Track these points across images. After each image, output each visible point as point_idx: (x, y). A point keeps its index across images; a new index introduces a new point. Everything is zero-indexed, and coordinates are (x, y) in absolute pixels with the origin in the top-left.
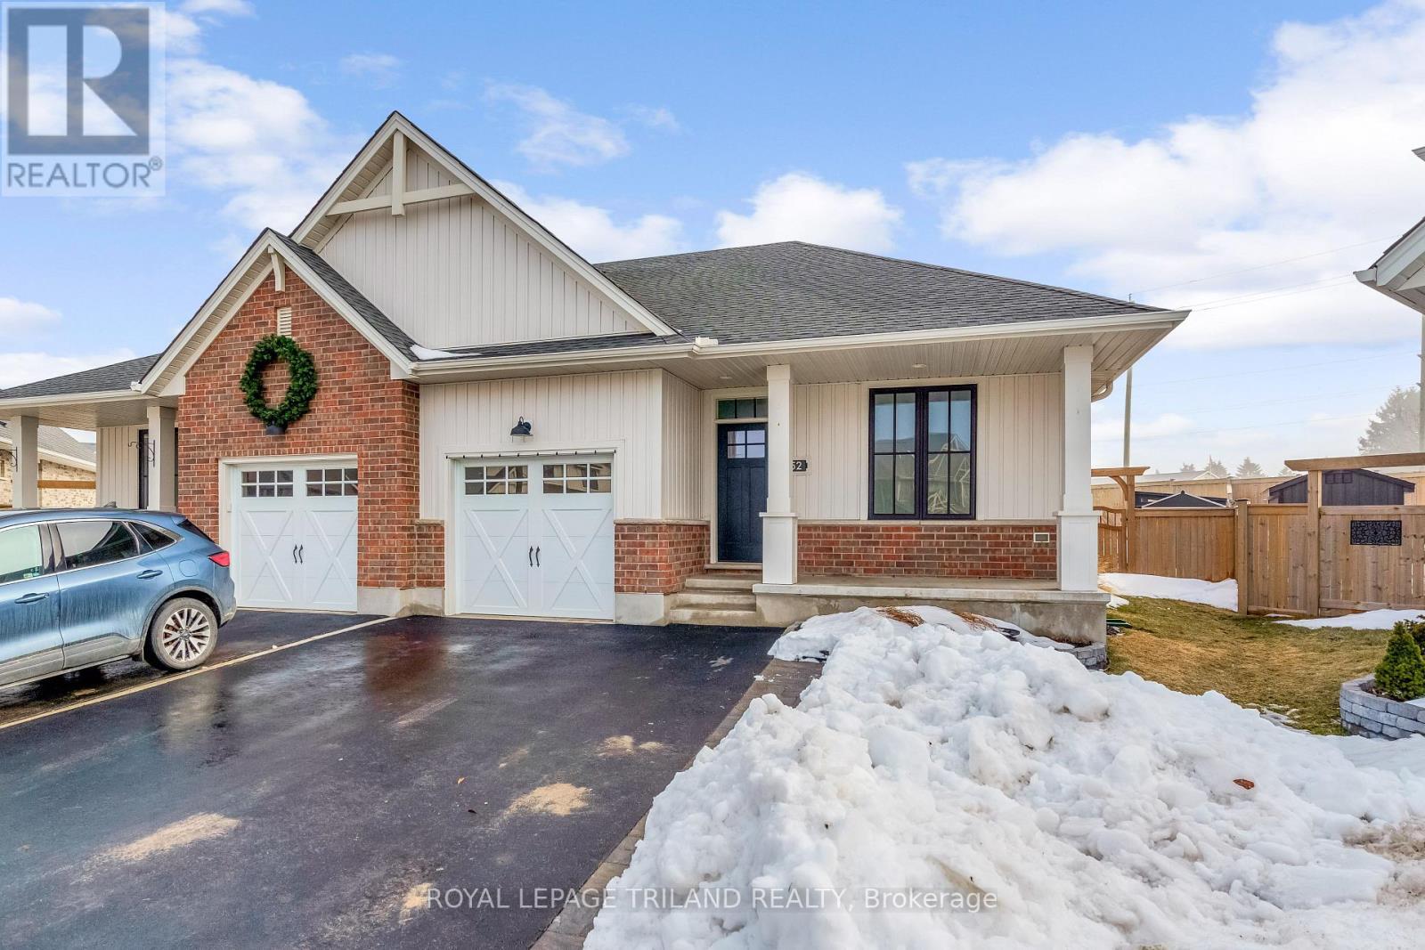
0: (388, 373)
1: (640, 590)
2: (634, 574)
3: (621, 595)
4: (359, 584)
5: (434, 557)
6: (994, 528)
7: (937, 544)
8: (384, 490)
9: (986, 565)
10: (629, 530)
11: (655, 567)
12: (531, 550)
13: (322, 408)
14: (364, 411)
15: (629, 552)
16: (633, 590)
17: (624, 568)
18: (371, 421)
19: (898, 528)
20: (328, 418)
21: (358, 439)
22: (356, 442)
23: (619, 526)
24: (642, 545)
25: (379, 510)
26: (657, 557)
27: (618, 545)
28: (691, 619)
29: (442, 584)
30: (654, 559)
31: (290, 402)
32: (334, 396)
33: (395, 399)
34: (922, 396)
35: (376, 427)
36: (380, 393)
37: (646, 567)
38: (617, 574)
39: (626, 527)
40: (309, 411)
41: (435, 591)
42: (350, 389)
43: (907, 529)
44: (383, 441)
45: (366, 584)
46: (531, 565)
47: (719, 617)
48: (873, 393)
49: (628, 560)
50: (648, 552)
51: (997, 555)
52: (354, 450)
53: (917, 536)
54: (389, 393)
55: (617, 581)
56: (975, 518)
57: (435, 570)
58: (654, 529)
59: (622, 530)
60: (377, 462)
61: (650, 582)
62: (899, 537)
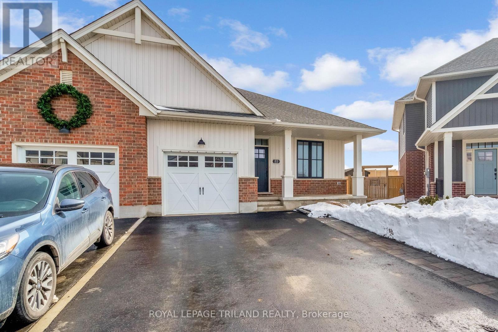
0: (138, 112)
1: (249, 201)
2: (246, 196)
3: (241, 203)
4: (121, 205)
5: (158, 192)
6: (328, 181)
7: (315, 185)
8: (135, 163)
9: (327, 191)
10: (244, 180)
11: (254, 193)
12: (200, 188)
13: (94, 123)
14: (123, 127)
15: (244, 188)
16: (246, 201)
17: (243, 194)
18: (127, 132)
19: (305, 181)
20: (100, 128)
21: (119, 140)
22: (118, 141)
23: (240, 179)
24: (249, 186)
25: (132, 172)
26: (255, 190)
27: (240, 186)
28: (263, 210)
29: (161, 203)
30: (253, 190)
31: (78, 118)
32: (103, 118)
33: (141, 124)
34: (310, 143)
35: (131, 135)
36: (132, 120)
37: (251, 193)
38: (239, 196)
39: (243, 180)
40: (87, 124)
41: (157, 206)
42: (114, 116)
43: (308, 181)
44: (134, 141)
45: (125, 205)
46: (200, 194)
47: (272, 209)
48: (298, 141)
49: (244, 191)
50: (251, 188)
51: (329, 188)
52: (117, 145)
53: (310, 183)
54: (138, 121)
55: (240, 198)
56: (323, 178)
57: (158, 197)
58: (253, 181)
59: (242, 181)
60: (131, 150)
61: (252, 198)
62: (306, 183)
